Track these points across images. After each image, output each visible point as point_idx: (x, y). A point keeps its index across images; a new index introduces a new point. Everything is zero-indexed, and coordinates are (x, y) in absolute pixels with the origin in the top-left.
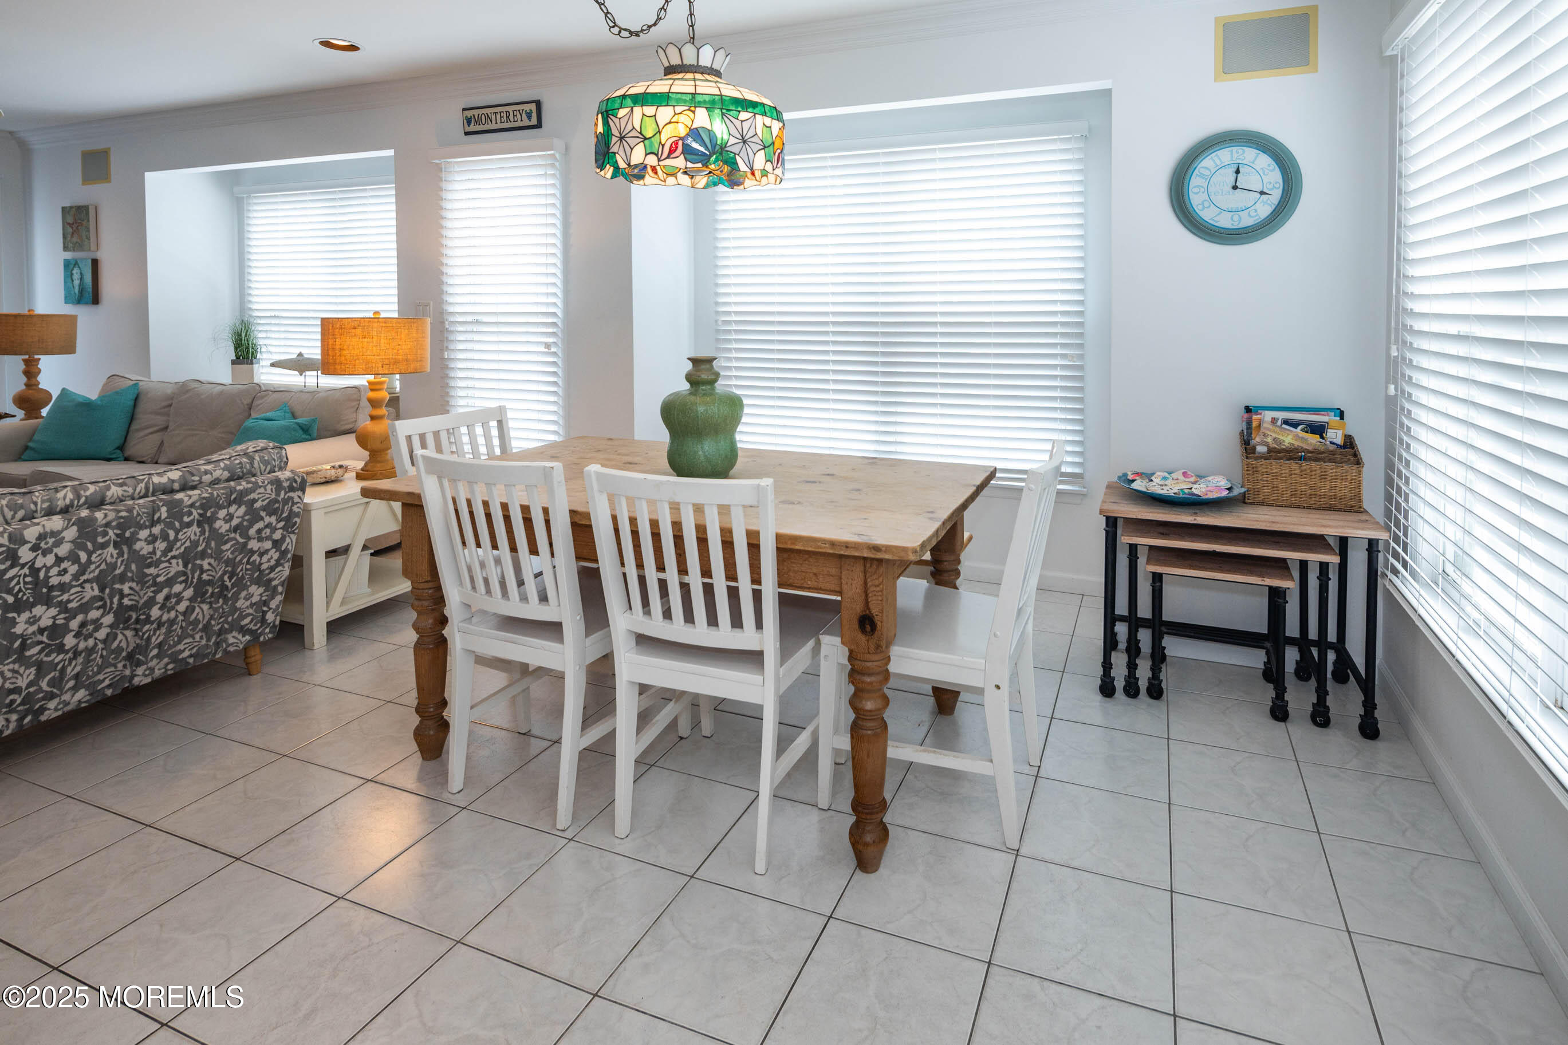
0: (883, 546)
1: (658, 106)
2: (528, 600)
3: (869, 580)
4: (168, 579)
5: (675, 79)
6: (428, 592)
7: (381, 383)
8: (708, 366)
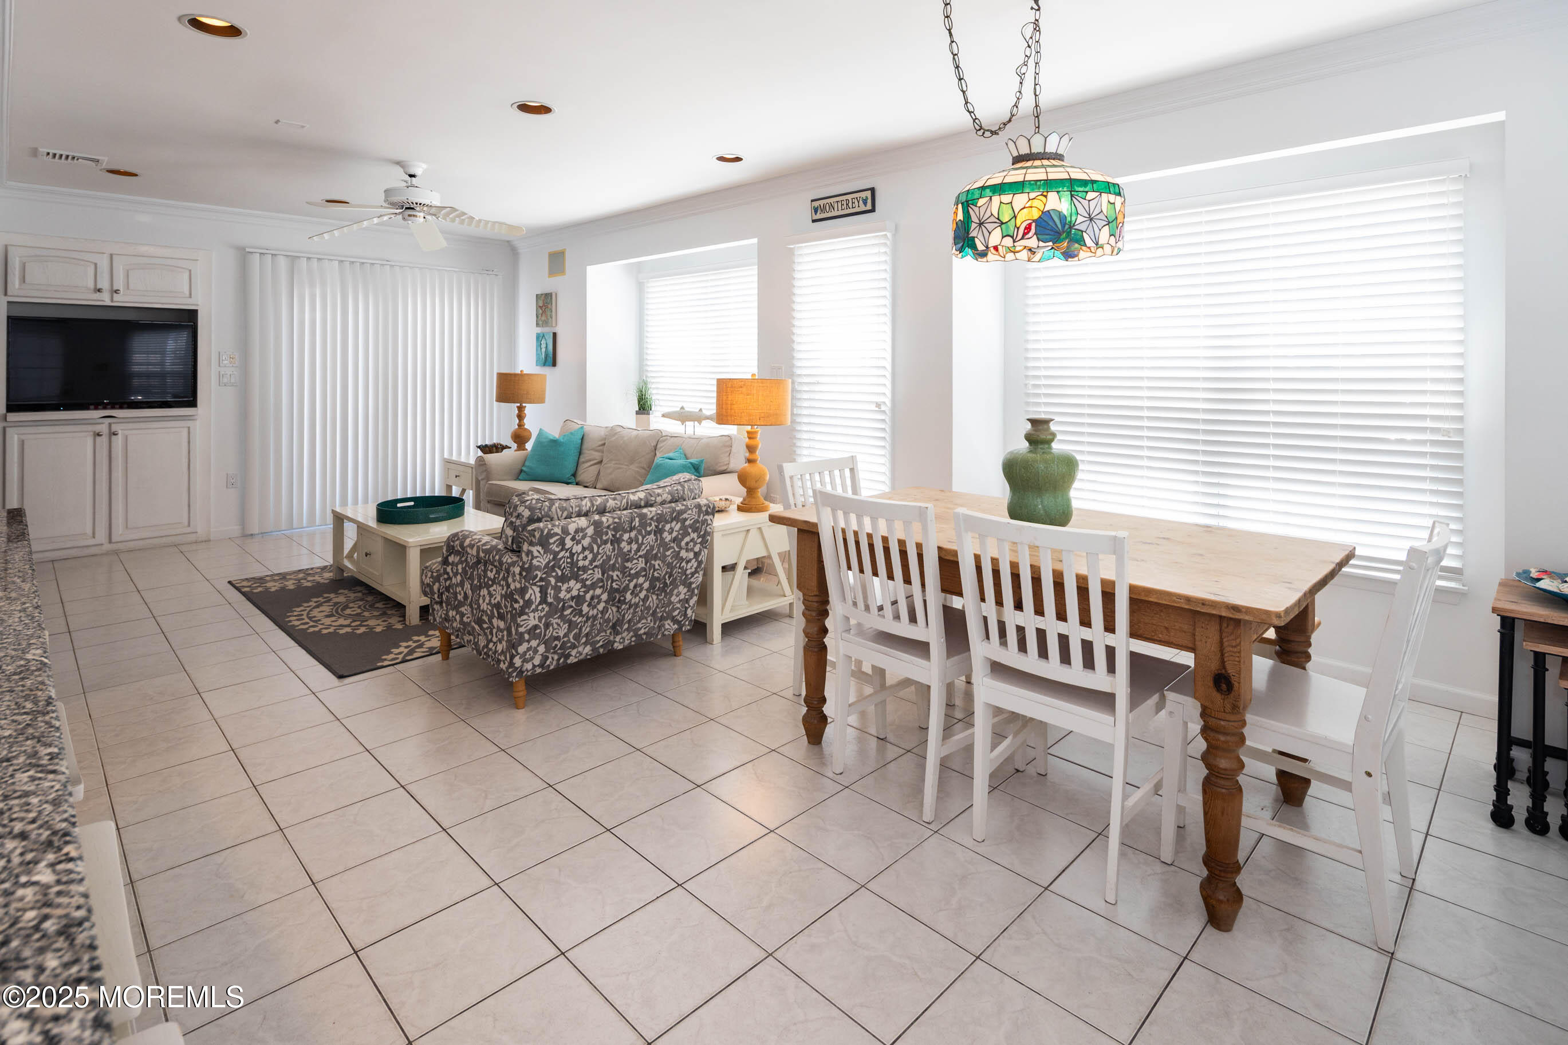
0: (1244, 607)
1: (1014, 194)
2: (900, 619)
3: (1225, 640)
4: (592, 583)
5: (1027, 168)
6: (816, 604)
7: (756, 432)
8: (1045, 426)
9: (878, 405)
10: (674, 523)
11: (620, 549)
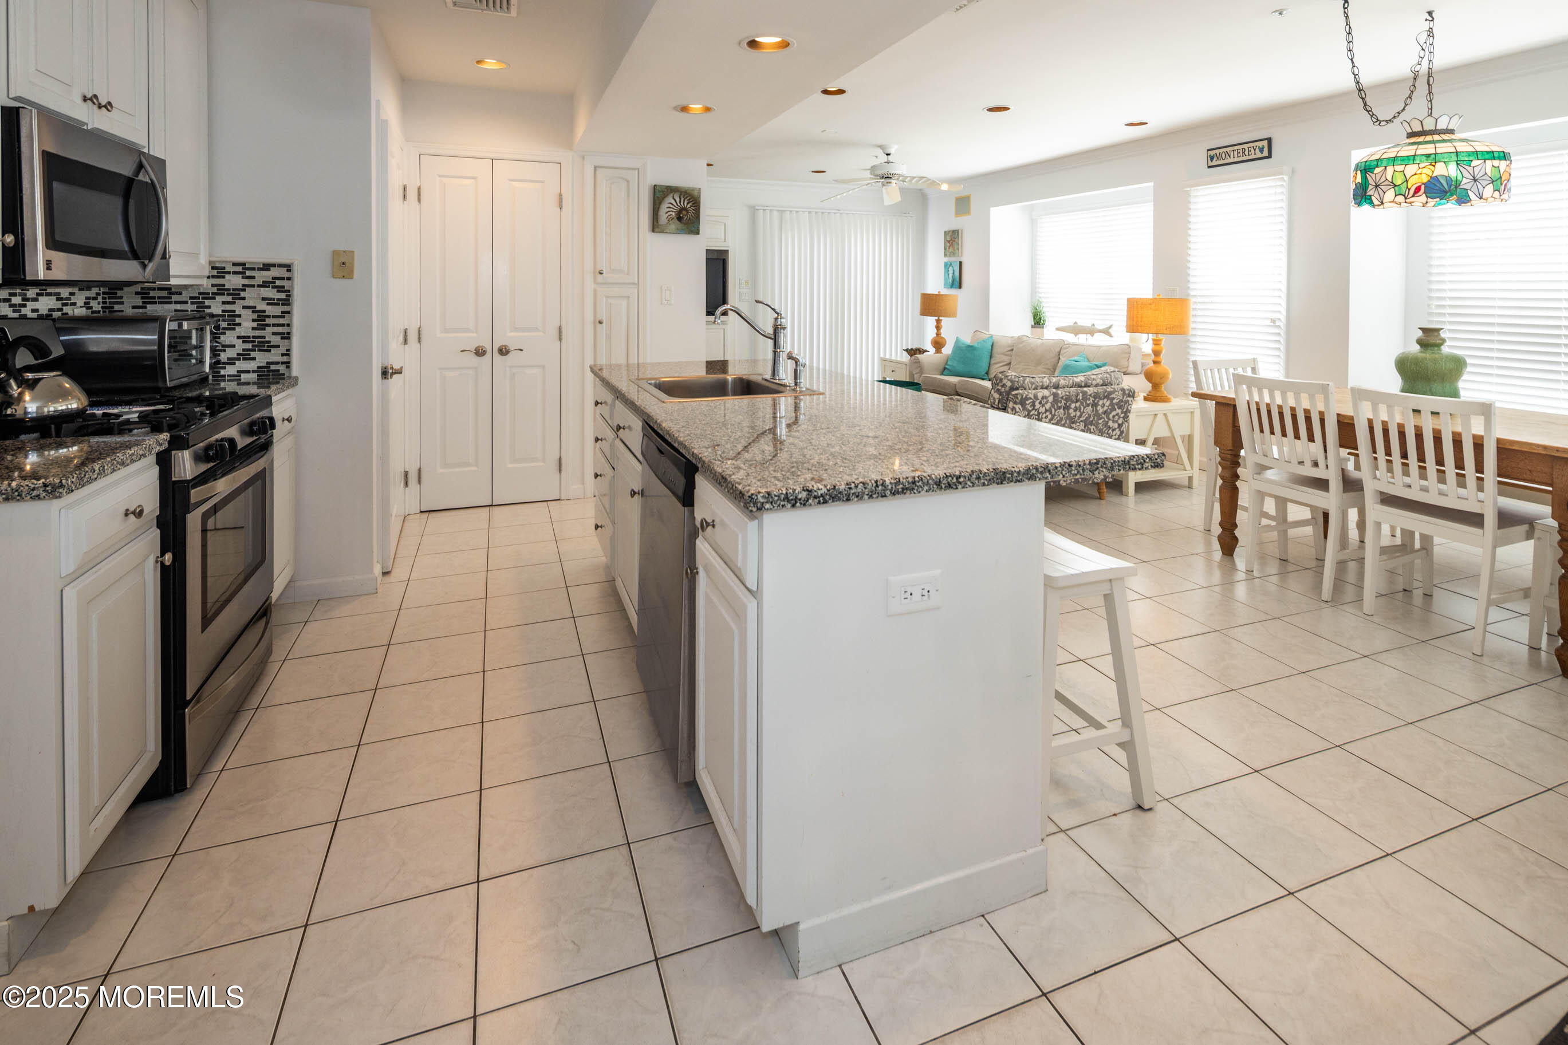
1: (1406, 165)
2: (1304, 464)
5: (1419, 143)
6: (1229, 456)
7: (1160, 340)
8: (1436, 334)
9: (1273, 321)
10: (1106, 400)
11: (1069, 414)
